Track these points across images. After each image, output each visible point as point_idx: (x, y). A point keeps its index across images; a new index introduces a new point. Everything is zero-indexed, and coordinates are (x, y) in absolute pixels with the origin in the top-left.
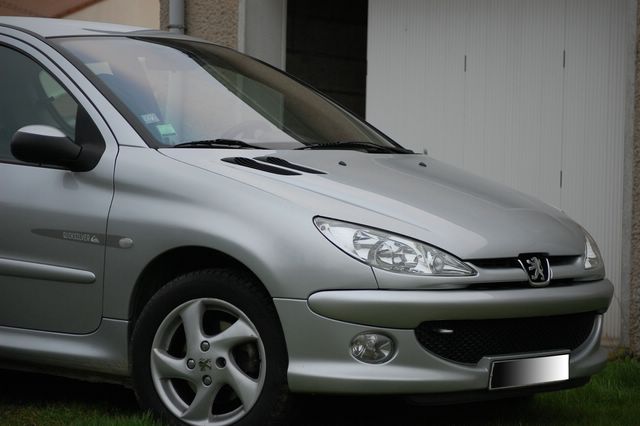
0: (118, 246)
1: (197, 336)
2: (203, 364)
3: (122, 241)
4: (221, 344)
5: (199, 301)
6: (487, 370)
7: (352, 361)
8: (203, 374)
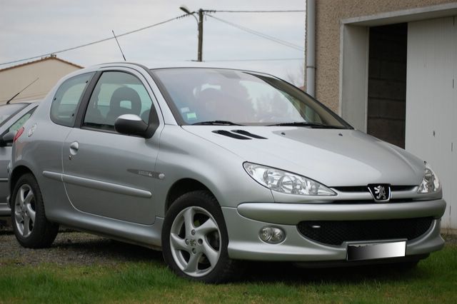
0: (158, 178)
1: (190, 227)
2: (192, 242)
3: (160, 175)
4: (200, 232)
5: (191, 208)
6: (345, 249)
7: (260, 242)
8: (193, 247)
